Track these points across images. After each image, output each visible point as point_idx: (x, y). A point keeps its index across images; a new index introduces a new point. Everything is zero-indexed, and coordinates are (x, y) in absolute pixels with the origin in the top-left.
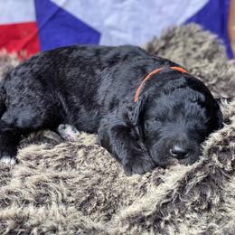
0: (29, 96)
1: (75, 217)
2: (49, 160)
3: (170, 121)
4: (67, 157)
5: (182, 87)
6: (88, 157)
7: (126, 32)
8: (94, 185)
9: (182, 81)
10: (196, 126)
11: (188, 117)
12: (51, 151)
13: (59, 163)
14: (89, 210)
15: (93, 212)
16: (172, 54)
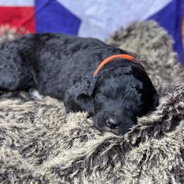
0: (11, 66)
1: (15, 158)
2: (16, 113)
3: (112, 99)
4: (30, 113)
5: (127, 74)
6: (45, 114)
7: (102, 21)
8: (39, 136)
9: (129, 69)
10: (131, 106)
11: (126, 98)
12: (21, 106)
13: (22, 116)
14: (28, 154)
15: (30, 156)
16: (131, 42)
